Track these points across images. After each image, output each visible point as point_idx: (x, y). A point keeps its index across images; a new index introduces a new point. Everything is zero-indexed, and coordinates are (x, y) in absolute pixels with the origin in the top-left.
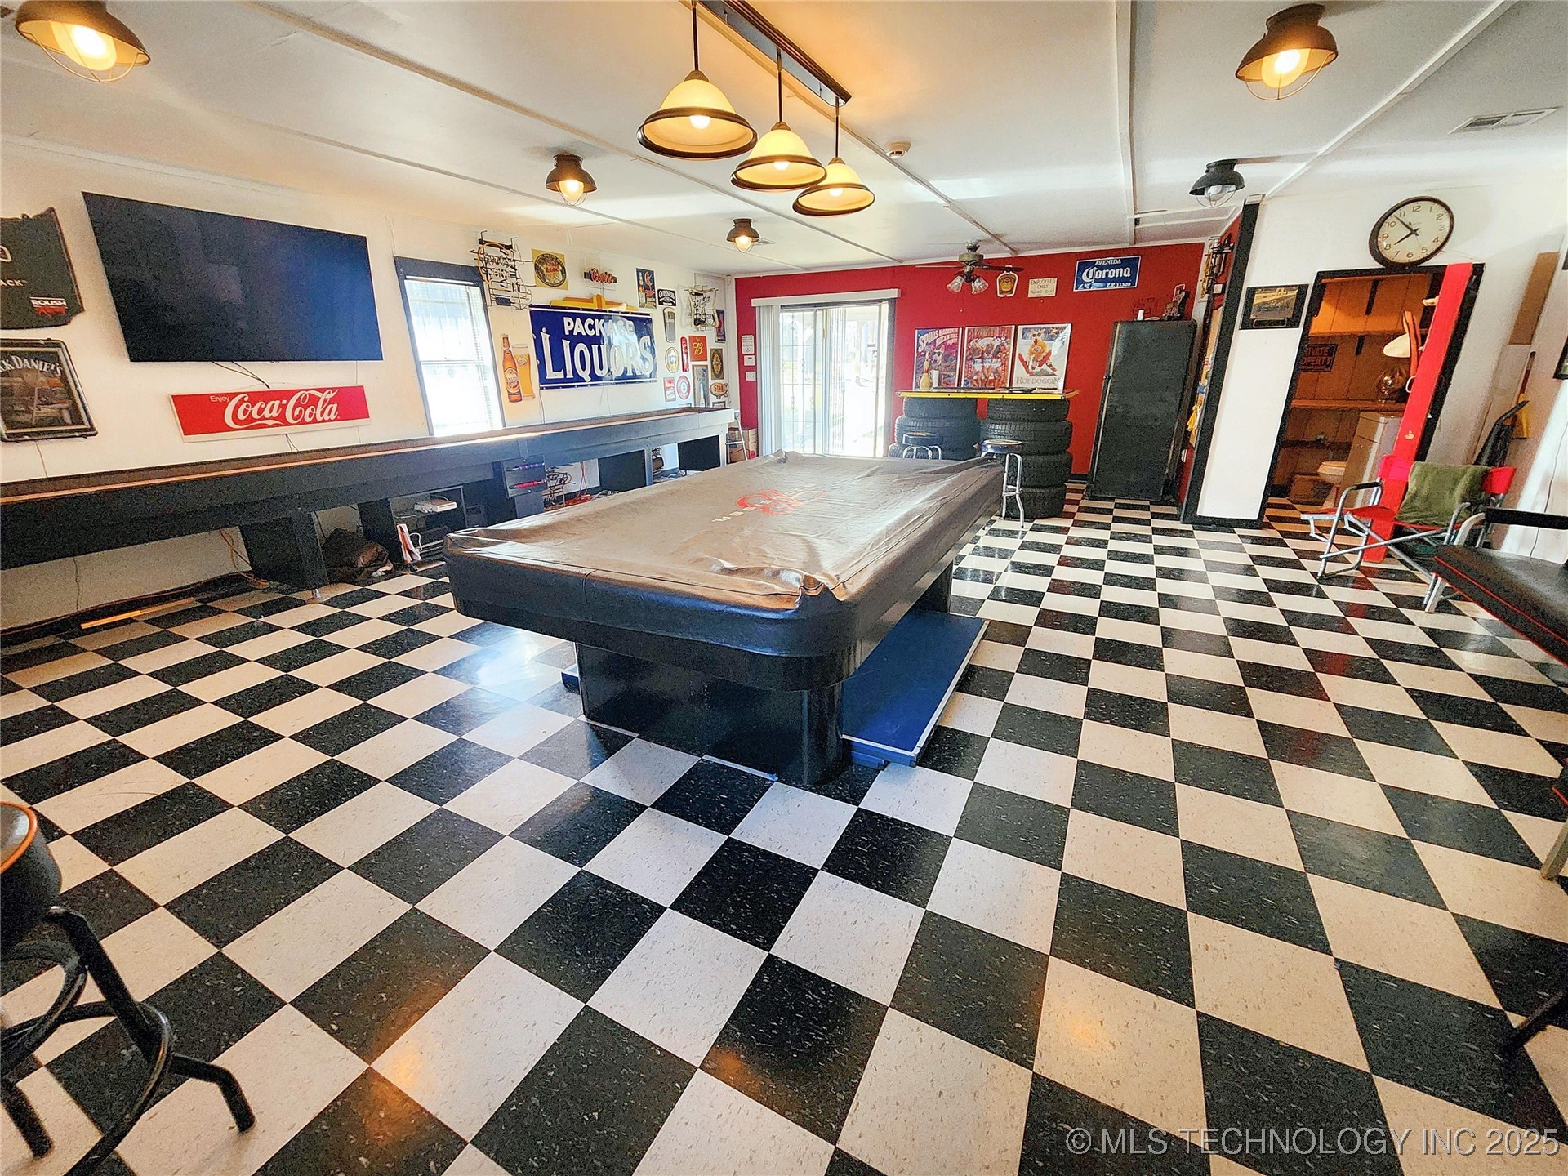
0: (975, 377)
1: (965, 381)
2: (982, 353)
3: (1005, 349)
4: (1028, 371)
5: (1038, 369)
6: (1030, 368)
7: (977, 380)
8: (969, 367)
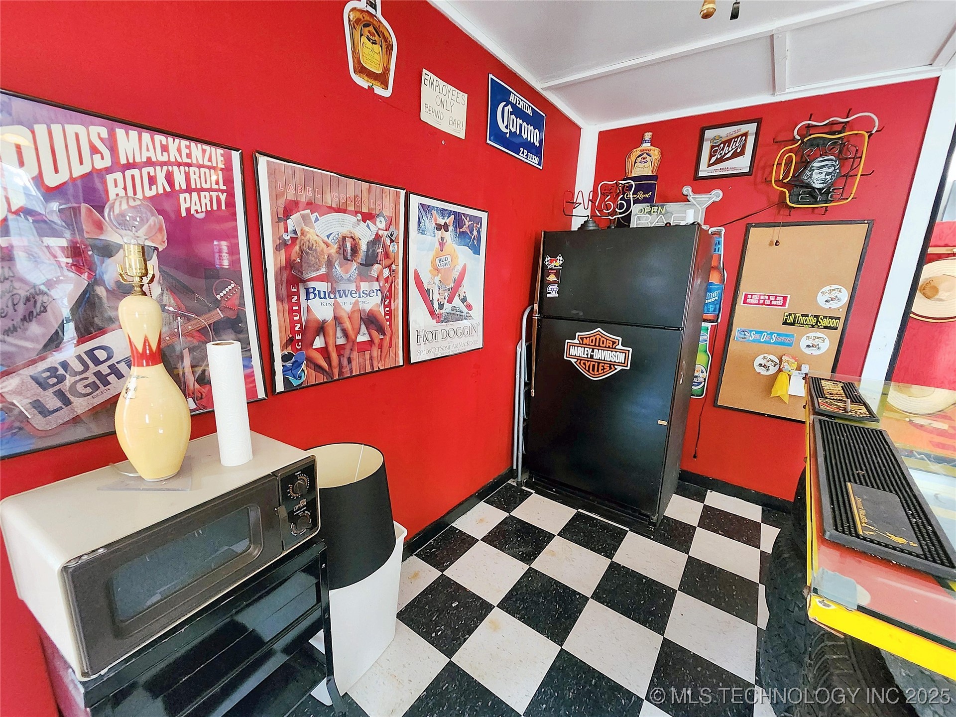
0: (319, 343)
1: (285, 358)
2: (330, 264)
3: (387, 255)
4: (432, 313)
5: (448, 307)
6: (436, 306)
7: (324, 351)
8: (293, 311)
